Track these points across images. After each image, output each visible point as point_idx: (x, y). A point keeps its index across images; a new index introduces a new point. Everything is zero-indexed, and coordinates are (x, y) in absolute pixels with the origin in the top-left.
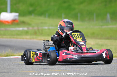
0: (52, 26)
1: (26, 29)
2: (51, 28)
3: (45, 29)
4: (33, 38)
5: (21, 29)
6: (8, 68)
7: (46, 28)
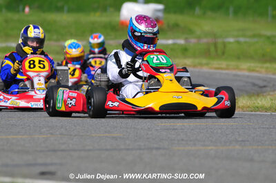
0: (244, 36)
1: (181, 42)
2: (242, 39)
3: (230, 43)
4: (201, 65)
5: (170, 42)
6: (148, 138)
7: (231, 40)
